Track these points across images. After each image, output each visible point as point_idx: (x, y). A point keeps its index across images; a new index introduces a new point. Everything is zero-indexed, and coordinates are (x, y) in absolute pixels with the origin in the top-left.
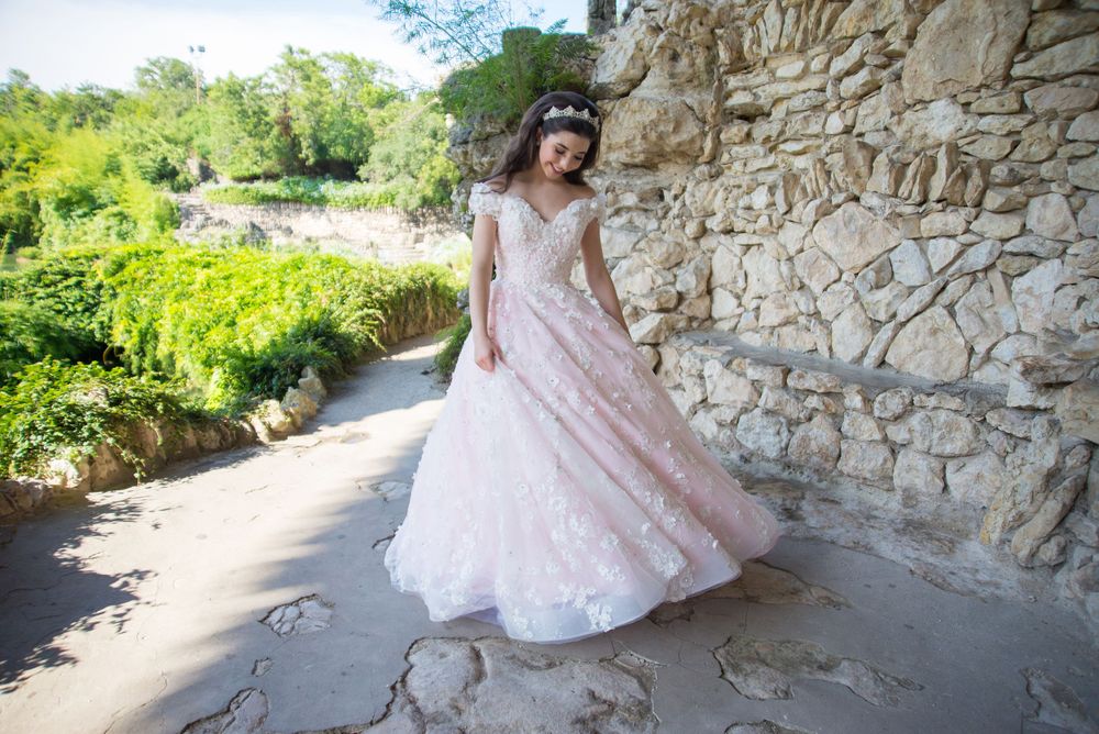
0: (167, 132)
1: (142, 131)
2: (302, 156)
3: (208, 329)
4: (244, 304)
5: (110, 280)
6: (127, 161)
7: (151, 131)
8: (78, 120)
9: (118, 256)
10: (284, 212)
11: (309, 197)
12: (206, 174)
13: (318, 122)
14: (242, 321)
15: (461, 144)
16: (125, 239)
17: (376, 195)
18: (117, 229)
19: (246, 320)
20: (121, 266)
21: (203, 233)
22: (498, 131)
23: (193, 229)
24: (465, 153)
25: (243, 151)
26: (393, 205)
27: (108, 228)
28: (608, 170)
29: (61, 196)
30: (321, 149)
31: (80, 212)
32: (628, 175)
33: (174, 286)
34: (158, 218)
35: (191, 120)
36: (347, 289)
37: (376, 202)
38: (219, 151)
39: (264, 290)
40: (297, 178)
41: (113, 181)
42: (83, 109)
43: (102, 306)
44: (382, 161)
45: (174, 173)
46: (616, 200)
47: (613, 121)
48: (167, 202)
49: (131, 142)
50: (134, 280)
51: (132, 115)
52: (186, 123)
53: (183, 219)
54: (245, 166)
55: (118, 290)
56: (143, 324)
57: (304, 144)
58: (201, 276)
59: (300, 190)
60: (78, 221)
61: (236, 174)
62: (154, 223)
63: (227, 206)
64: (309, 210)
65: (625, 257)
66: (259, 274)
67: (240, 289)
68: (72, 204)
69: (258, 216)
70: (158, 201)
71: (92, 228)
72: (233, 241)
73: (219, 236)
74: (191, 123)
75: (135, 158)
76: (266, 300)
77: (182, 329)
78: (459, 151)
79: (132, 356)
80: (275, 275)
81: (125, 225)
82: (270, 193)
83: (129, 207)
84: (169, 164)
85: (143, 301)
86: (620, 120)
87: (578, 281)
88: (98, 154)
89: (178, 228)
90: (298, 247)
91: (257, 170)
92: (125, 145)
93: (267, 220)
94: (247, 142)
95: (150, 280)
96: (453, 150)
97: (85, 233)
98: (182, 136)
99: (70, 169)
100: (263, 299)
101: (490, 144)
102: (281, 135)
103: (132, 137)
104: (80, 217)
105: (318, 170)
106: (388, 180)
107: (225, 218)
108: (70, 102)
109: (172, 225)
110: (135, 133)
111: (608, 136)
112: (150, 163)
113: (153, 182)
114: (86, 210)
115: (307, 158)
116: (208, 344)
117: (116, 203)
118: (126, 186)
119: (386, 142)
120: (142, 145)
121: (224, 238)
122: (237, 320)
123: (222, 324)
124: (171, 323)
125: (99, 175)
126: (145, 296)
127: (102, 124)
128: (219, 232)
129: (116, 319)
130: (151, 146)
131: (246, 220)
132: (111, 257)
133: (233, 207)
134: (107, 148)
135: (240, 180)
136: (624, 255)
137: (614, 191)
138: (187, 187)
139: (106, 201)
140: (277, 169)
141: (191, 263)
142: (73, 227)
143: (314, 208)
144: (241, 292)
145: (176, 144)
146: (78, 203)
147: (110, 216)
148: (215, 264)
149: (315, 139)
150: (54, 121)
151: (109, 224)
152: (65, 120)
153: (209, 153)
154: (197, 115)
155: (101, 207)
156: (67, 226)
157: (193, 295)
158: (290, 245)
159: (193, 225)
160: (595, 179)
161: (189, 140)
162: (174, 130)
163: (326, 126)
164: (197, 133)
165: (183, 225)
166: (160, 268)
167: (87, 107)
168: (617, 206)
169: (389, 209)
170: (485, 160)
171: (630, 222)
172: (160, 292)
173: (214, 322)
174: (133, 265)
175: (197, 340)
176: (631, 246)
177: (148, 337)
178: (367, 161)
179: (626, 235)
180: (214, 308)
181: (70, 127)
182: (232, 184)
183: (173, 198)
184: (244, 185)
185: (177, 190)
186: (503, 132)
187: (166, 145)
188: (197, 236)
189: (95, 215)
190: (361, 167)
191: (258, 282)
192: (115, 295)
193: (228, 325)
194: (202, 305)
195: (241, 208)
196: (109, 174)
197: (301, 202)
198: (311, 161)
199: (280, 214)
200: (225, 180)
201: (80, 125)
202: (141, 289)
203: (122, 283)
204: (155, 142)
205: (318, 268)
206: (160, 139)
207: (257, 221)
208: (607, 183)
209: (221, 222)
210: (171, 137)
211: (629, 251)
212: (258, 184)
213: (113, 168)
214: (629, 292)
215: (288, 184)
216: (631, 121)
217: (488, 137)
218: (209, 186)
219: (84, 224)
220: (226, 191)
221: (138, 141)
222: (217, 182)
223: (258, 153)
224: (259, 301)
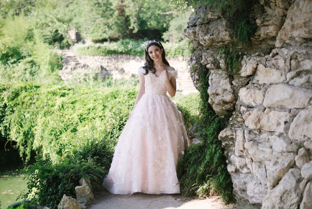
0: (59, 16)
1: (46, 16)
2: (131, 28)
3: (61, 133)
4: (82, 119)
5: (11, 103)
6: (37, 33)
7: (51, 16)
8: (17, 12)
9: (15, 89)
10: (120, 60)
11: (135, 51)
12: (79, 38)
13: (140, 8)
14: (80, 129)
15: (192, 26)
16: (33, 75)
17: (173, 50)
18: (30, 70)
19: (83, 129)
20: (17, 95)
21: (75, 72)
22: (216, 17)
23: (69, 70)
24: (194, 33)
25: (98, 26)
26: (183, 56)
27: (26, 70)
28: (292, 43)
29: (3, 52)
30: (142, 23)
31: (12, 61)
32: (307, 46)
33: (43, 107)
34: (51, 64)
35: (72, 9)
36: (124, 120)
37: (173, 54)
38: (85, 26)
39: (94, 110)
40: (127, 40)
41: (30, 44)
42: (21, 6)
43: (6, 117)
44: (176, 29)
45: (61, 38)
46: (298, 65)
47: (295, 8)
48: (55, 55)
49: (40, 22)
50: (23, 103)
51: (43, 8)
52: (70, 11)
53: (64, 64)
54: (100, 34)
55: (15, 109)
56: (26, 128)
57: (132, 21)
58: (59, 101)
59: (130, 47)
60: (11, 66)
61: (94, 39)
62: (48, 66)
63: (89, 57)
64: (134, 59)
65: (304, 108)
66: (92, 101)
67: (80, 109)
68: (9, 56)
69: (105, 62)
70: (51, 54)
71: (18, 69)
72: (91, 77)
73: (83, 74)
74: (72, 11)
75: (42, 31)
76: (95, 116)
77: (46, 132)
78: (191, 31)
79: (21, 147)
80: (101, 101)
81: (34, 68)
82: (112, 49)
83: (37, 58)
84: (59, 34)
85: (27, 115)
86: (300, 7)
87: (269, 124)
88: (23, 30)
89: (61, 69)
90: (127, 81)
91: (105, 36)
92: (37, 24)
93: (110, 64)
94: (101, 20)
95: (31, 104)
96: (188, 30)
97: (14, 73)
98: (67, 18)
99: (9, 38)
100: (93, 116)
101: (210, 26)
102: (120, 15)
103: (41, 20)
104: (12, 63)
105: (141, 35)
106: (180, 41)
107: (87, 64)
108: (15, 2)
109: (58, 67)
110: (42, 17)
111: (292, 19)
112: (49, 34)
113: (50, 43)
114: (15, 60)
115: (134, 29)
116: (61, 142)
117: (30, 56)
118: (35, 46)
119: (179, 18)
120: (46, 23)
121: (86, 75)
122: (78, 128)
123: (69, 131)
124: (41, 129)
125: (23, 40)
126: (28, 112)
127: (28, 13)
128: (82, 71)
129: (13, 125)
130: (50, 24)
131: (99, 64)
132: (11, 90)
133: (92, 57)
134: (28, 26)
135: (96, 41)
136: (302, 107)
137: (296, 58)
138: (68, 46)
139: (25, 55)
140: (117, 35)
141: (54, 94)
142: (8, 69)
143: (138, 57)
144: (81, 112)
145: (63, 23)
146: (12, 56)
147: (27, 63)
148: (68, 94)
149: (139, 18)
150: (6, 13)
151: (26, 67)
152: (11, 12)
153: (80, 27)
154: (76, 6)
155: (22, 58)
156: (5, 68)
157: (54, 112)
158: (123, 79)
159: (70, 67)
160: (283, 49)
161: (70, 20)
162: (62, 15)
163: (145, 10)
164: (75, 16)
165: (64, 68)
166: (37, 96)
167: (22, 5)
168: (298, 70)
169: (181, 58)
170: (206, 38)
171: (308, 82)
172: (37, 110)
173: (65, 129)
174: (23, 94)
175: (54, 139)
176: (308, 101)
177: (29, 136)
178: (168, 30)
179: (305, 92)
180: (65, 120)
181: (13, 15)
182: (92, 44)
183: (59, 52)
184: (98, 45)
185: (62, 48)
186: (219, 18)
187: (58, 23)
188: (71, 74)
189: (19, 62)
190: (164, 34)
191: (91, 106)
192: (13, 111)
193: (72, 131)
194: (59, 118)
195: (96, 58)
196: (27, 40)
197: (130, 54)
198: (136, 30)
199: (118, 61)
200: (89, 42)
201: (17, 14)
202: (26, 108)
203: (16, 105)
204: (52, 22)
205: (126, 98)
206: (55, 20)
207: (105, 65)
208: (291, 53)
209: (84, 66)
210: (61, 19)
211: (306, 104)
212: (106, 44)
213: (30, 37)
214: (305, 136)
215: (123, 43)
216: (308, 8)
217: (209, 22)
218: (80, 45)
219: (13, 67)
220: (88, 48)
221: (44, 21)
222: (84, 43)
223: (106, 26)
224: (91, 117)
